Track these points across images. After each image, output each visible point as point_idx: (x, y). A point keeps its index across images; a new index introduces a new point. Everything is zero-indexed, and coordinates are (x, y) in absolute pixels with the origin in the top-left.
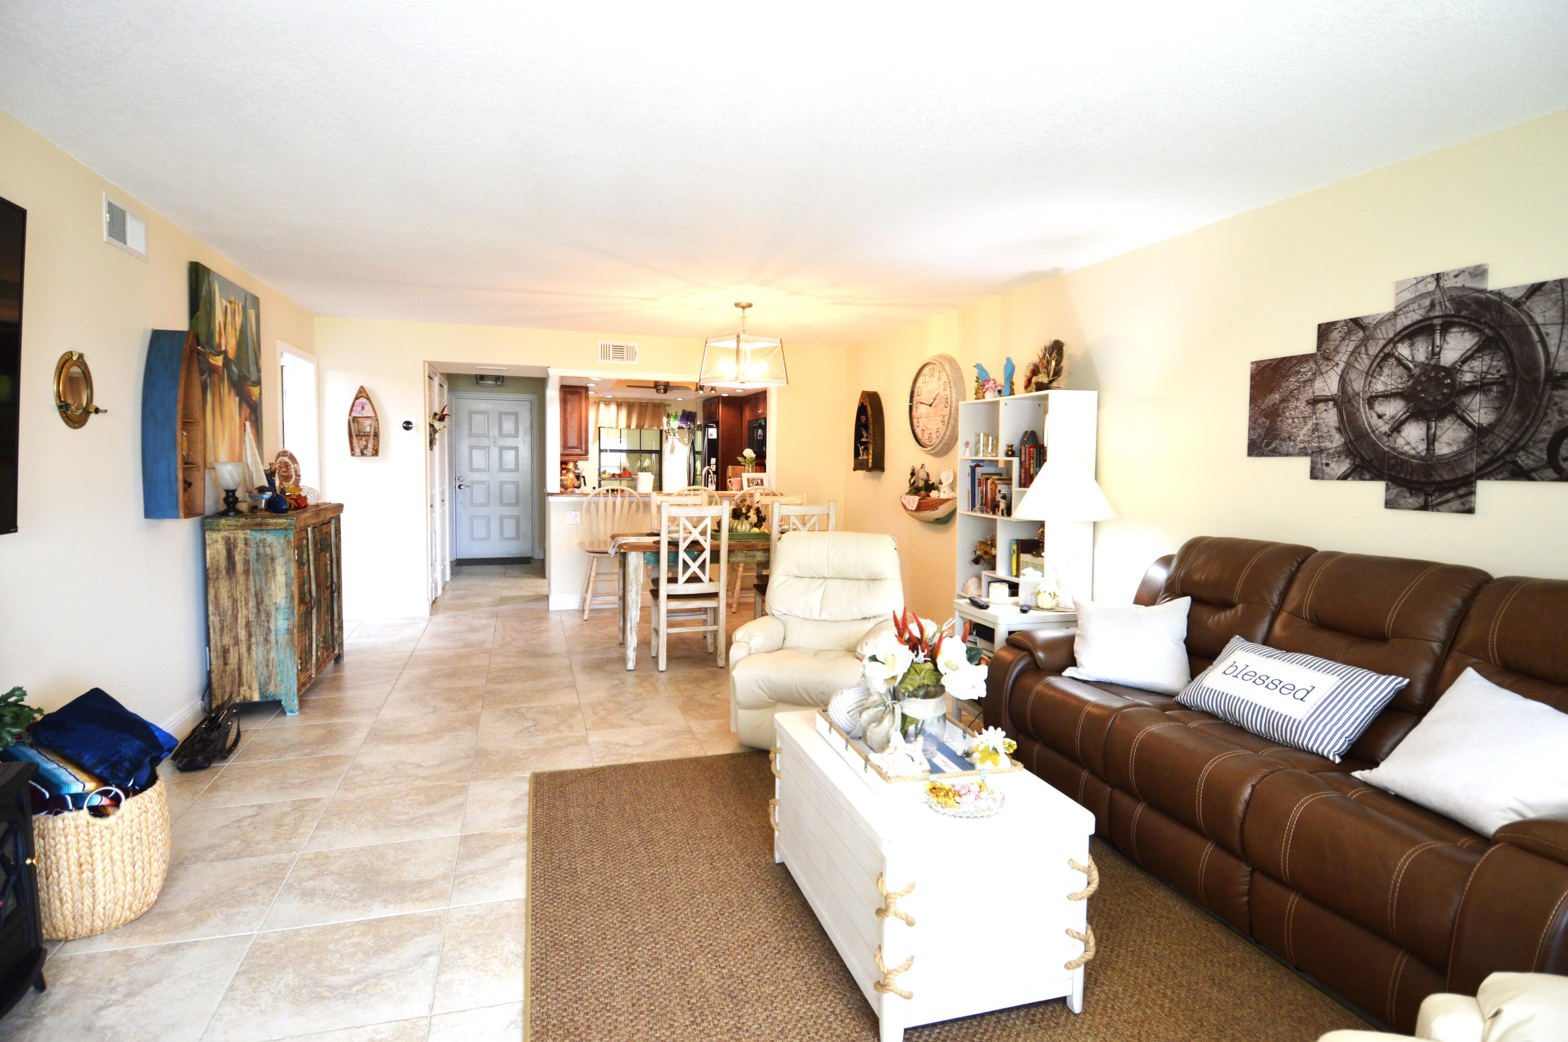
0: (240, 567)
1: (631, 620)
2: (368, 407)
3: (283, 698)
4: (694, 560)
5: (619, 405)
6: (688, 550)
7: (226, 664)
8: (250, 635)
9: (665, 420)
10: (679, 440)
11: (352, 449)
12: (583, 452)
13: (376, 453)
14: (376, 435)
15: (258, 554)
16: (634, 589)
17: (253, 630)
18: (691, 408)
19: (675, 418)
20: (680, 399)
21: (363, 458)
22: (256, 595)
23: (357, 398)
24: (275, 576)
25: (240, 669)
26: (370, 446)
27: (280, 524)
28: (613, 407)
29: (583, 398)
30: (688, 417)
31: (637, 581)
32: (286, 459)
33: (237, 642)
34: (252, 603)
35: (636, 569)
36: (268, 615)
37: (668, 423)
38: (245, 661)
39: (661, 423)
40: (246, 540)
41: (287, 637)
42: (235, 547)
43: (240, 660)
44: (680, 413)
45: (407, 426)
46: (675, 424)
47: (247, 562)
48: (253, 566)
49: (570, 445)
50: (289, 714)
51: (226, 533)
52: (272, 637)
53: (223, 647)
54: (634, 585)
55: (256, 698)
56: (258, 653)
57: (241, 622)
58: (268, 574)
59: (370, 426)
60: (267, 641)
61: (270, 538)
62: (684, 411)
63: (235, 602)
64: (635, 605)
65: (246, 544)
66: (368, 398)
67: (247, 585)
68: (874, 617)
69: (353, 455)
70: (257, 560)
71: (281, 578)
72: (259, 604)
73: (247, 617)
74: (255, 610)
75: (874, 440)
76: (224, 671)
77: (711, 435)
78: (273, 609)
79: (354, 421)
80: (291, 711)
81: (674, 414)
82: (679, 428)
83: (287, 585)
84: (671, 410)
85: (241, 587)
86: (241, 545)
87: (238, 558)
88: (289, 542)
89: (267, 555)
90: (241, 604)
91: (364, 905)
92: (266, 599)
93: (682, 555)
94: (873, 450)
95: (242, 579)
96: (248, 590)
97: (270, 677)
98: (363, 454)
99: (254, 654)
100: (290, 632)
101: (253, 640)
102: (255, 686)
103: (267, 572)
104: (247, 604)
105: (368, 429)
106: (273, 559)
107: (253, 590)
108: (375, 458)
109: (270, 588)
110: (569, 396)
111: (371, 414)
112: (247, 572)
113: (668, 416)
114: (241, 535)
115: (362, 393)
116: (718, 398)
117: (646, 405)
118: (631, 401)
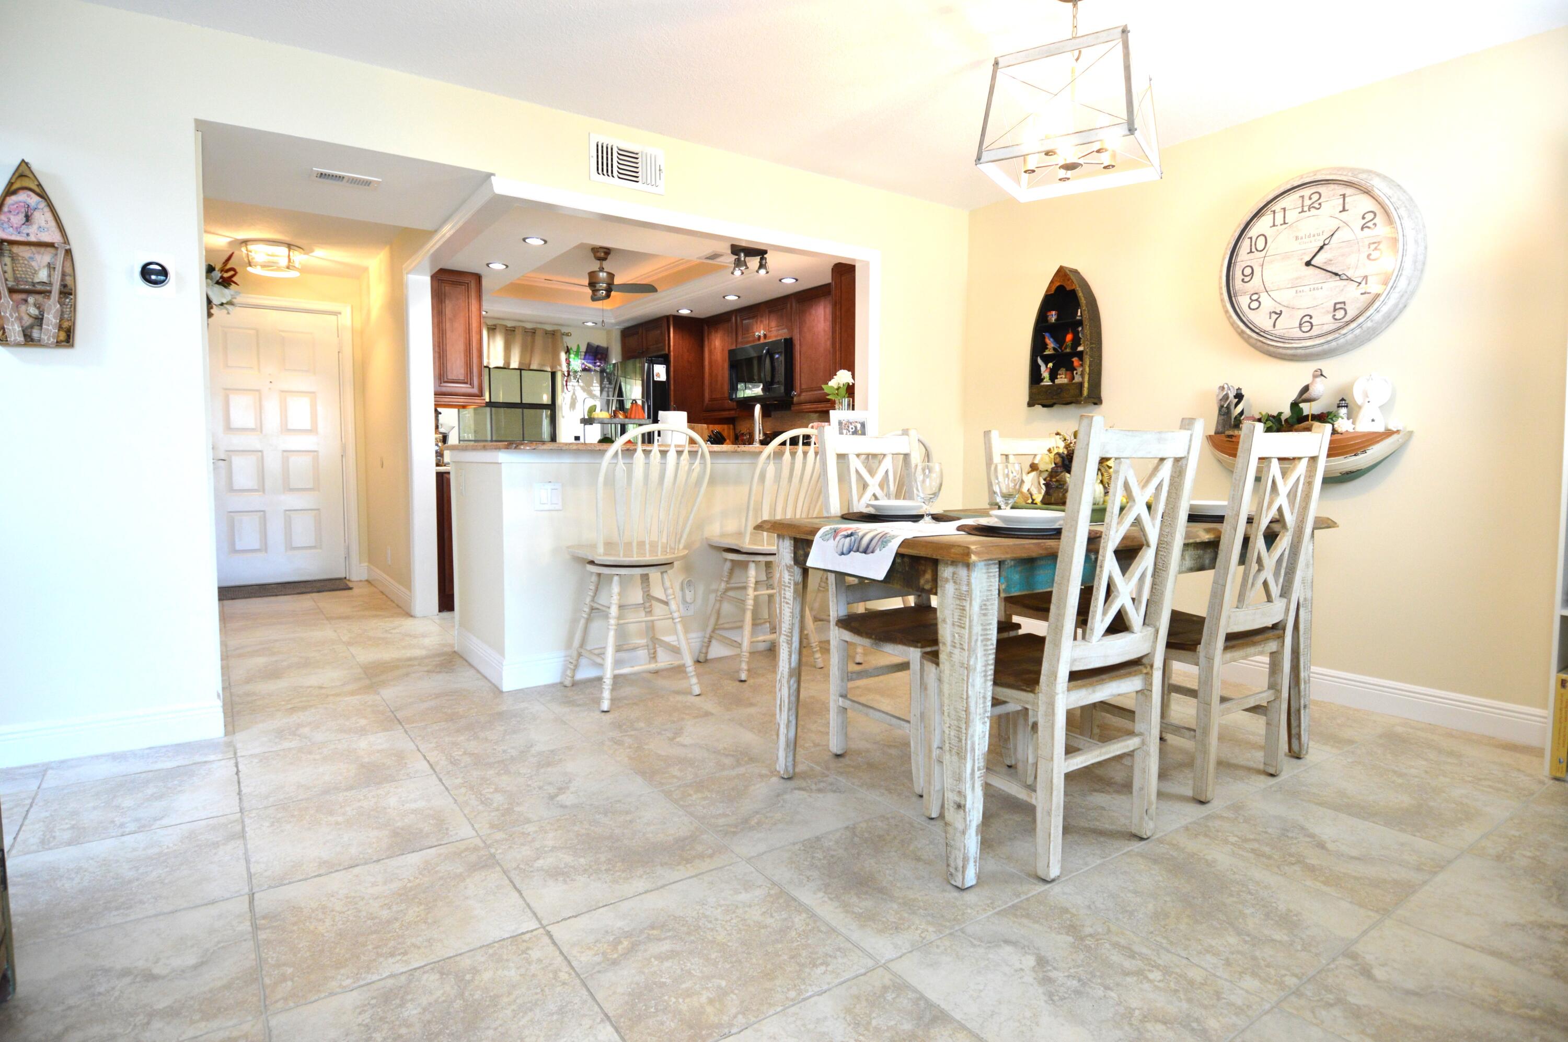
2: (42, 218)
9: (563, 356)
10: (582, 388)
12: (475, 390)
13: (67, 337)
14: (67, 292)
18: (600, 340)
19: (577, 353)
20: (590, 324)
21: (32, 349)
26: (51, 318)
29: (473, 294)
30: (596, 353)
37: (569, 364)
39: (556, 361)
44: (583, 348)
46: (577, 364)
49: (451, 376)
59: (50, 267)
62: (589, 345)
66: (42, 195)
77: (658, 375)
81: (575, 349)
82: (585, 370)
84: (571, 342)
98: (29, 340)
105: (43, 275)
108: (63, 353)
110: (448, 289)
111: (52, 236)
113: (568, 351)
116: (667, 318)
117: (533, 332)
118: (510, 324)
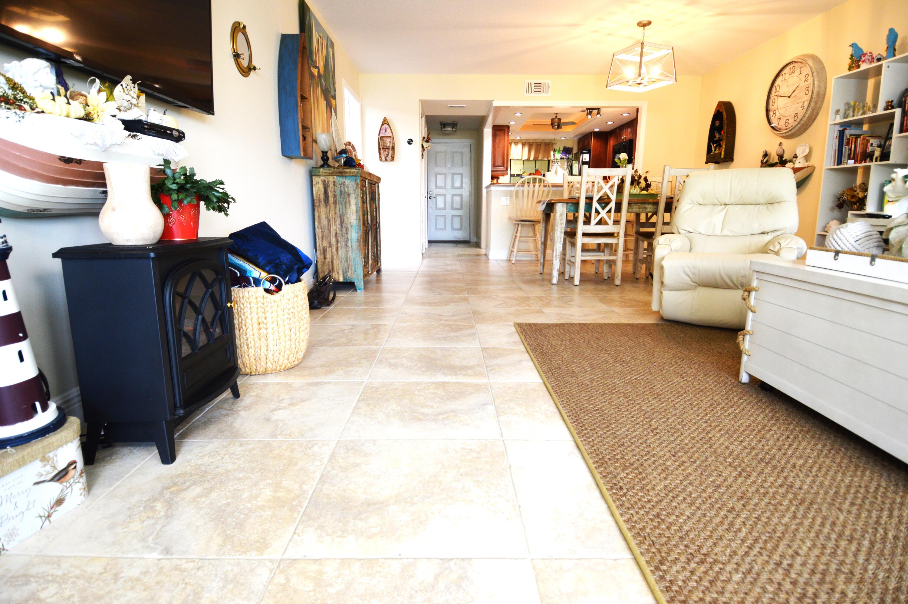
0: (331, 199)
1: (556, 250)
2: (389, 130)
3: (356, 281)
4: (603, 208)
5: (524, 145)
6: (600, 201)
7: (325, 258)
8: (337, 242)
9: (552, 153)
10: (560, 166)
11: (380, 157)
12: (505, 169)
13: (393, 159)
14: (393, 148)
15: (341, 191)
16: (559, 230)
17: (339, 238)
18: (569, 145)
19: (559, 152)
20: (563, 138)
21: (386, 163)
22: (340, 217)
23: (382, 125)
24: (350, 205)
25: (332, 262)
26: (390, 155)
27: (353, 173)
28: (520, 146)
29: (506, 134)
30: (567, 151)
31: (561, 223)
32: (350, 148)
33: (330, 246)
34: (338, 222)
35: (561, 215)
36: (347, 229)
37: (554, 155)
38: (335, 257)
39: (549, 155)
40: (334, 182)
41: (357, 243)
42: (329, 186)
43: (332, 256)
44: (562, 149)
45: (410, 142)
46: (558, 156)
47: (335, 196)
48: (339, 199)
49: (497, 165)
50: (358, 291)
51: (323, 178)
52: (349, 244)
53: (324, 248)
54: (559, 226)
55: (341, 280)
56: (342, 252)
57: (333, 233)
58: (347, 204)
59: (390, 142)
60: (346, 245)
61: (347, 181)
62: (565, 148)
63: (329, 220)
64: (559, 240)
65: (334, 185)
66: (389, 125)
67: (335, 210)
68: (772, 232)
69: (381, 160)
70: (340, 195)
71: (353, 207)
72: (342, 222)
73: (336, 230)
74: (340, 227)
75: (727, 137)
76: (324, 263)
77: (585, 159)
78: (349, 226)
79: (381, 138)
80: (360, 289)
81: (558, 149)
82: (561, 158)
83: (357, 212)
84: (556, 147)
85: (332, 212)
86: (331, 185)
87: (330, 194)
88: (357, 184)
89: (345, 192)
90: (332, 222)
91: (431, 374)
92: (346, 220)
93: (595, 205)
94: (725, 145)
95: (332, 206)
96: (336, 213)
97: (348, 268)
98: (386, 160)
99: (340, 253)
100: (358, 240)
101: (339, 244)
102: (341, 272)
103: (346, 203)
104: (335, 222)
105: (388, 144)
106: (349, 195)
107: (338, 214)
108: (392, 162)
109: (347, 213)
110: (497, 133)
111: (390, 135)
112: (335, 202)
113: (554, 151)
114: (331, 179)
115: (385, 122)
116: (591, 133)
117: (541, 144)
118: (531, 141)
